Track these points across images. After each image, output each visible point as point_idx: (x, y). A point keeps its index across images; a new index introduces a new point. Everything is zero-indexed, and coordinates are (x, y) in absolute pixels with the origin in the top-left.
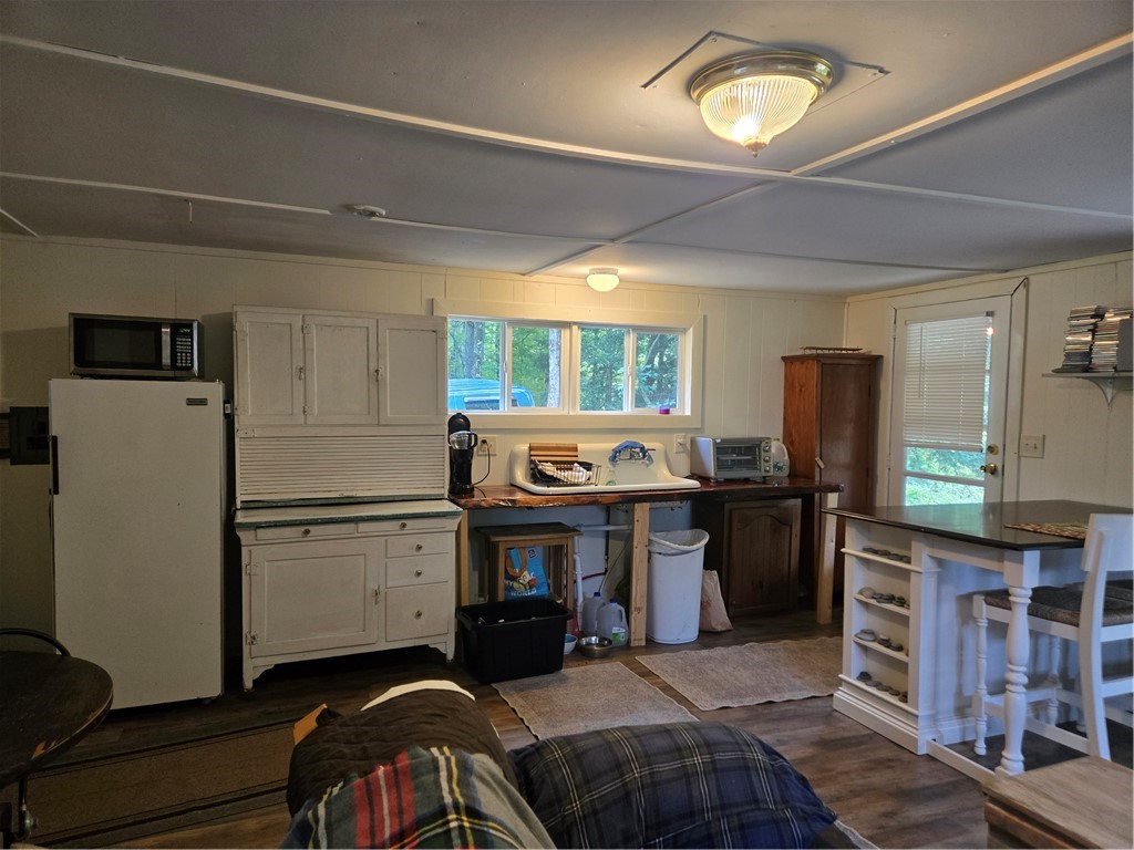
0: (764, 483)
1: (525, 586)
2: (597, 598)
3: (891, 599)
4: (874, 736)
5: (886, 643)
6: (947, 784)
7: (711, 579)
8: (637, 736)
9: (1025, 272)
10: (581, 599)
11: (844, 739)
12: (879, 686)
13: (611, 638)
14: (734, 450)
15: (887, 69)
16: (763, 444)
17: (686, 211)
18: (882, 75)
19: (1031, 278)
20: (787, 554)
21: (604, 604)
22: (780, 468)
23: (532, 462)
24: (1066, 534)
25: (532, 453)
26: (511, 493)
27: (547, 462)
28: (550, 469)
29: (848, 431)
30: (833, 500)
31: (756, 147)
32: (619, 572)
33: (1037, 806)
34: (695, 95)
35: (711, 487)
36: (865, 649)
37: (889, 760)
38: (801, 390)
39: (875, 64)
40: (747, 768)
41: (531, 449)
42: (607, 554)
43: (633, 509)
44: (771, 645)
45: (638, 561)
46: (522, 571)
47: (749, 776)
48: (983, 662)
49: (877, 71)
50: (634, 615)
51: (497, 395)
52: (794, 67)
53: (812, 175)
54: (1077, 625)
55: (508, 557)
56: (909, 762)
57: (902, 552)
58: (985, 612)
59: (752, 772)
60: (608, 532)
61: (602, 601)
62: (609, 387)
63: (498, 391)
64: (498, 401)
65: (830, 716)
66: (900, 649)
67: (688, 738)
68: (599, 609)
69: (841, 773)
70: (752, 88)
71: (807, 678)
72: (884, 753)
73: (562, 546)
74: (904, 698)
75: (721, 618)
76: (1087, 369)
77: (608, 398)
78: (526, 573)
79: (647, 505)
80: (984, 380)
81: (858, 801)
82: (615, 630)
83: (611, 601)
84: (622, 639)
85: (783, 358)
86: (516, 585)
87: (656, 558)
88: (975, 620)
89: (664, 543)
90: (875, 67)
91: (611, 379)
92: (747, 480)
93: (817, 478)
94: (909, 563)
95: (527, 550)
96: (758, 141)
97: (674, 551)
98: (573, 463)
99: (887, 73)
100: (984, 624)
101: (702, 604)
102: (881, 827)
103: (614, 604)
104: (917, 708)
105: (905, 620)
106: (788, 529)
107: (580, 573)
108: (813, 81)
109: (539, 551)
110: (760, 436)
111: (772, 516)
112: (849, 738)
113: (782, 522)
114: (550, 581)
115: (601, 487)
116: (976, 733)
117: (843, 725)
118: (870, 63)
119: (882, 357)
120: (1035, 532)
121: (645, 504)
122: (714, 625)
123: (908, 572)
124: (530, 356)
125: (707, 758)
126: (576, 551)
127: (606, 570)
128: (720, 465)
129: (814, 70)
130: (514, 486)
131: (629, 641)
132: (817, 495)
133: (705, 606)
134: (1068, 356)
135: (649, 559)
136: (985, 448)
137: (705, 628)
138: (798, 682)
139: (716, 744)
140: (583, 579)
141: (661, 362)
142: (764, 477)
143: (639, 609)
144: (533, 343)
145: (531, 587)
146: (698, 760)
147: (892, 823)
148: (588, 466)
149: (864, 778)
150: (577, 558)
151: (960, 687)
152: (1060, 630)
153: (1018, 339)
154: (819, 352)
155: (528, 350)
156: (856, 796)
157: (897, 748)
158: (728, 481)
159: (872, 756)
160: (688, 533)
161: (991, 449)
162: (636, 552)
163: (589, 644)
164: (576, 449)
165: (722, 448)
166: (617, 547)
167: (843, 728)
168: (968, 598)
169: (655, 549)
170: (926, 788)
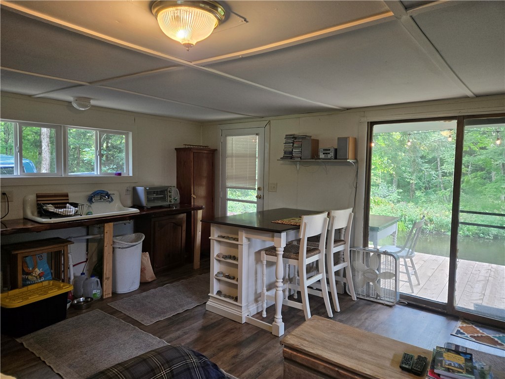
0: (169, 207)
1: (36, 277)
2: (83, 276)
3: (230, 257)
4: (224, 319)
5: (228, 277)
6: (255, 334)
7: (146, 256)
8: (127, 369)
9: (269, 119)
10: (72, 278)
11: (212, 324)
12: (225, 296)
13: (92, 297)
14: (154, 193)
15: (247, 20)
16: (169, 189)
17: (135, 74)
18: (245, 22)
19: (271, 121)
20: (180, 240)
21: (87, 279)
22: (176, 200)
23: (38, 204)
24: (292, 224)
25: (39, 199)
26: (24, 224)
27: (49, 204)
28: (51, 208)
29: (204, 182)
30: (200, 213)
31: (188, 45)
32: (95, 259)
33: (303, 345)
34: (154, 11)
35: (144, 211)
36: (219, 280)
37: (232, 329)
38: (184, 164)
39: (244, 16)
40: (189, 369)
41: (38, 196)
42: (87, 250)
43: (104, 227)
44: (175, 283)
45: (107, 253)
46: (34, 268)
47: (191, 373)
48: (265, 278)
49: (243, 20)
50: (105, 282)
51: (12, 164)
52: (208, 7)
53: (202, 66)
54: (298, 260)
55: (24, 262)
56: (239, 328)
57: (234, 236)
58: (265, 258)
59: (192, 370)
60: (88, 239)
61: (86, 277)
62: (78, 158)
63: (13, 161)
64: (12, 167)
65: (206, 314)
66: (234, 278)
67: (156, 361)
68: (84, 283)
69: (213, 342)
70: (185, 12)
71: (193, 297)
72: (229, 327)
73: (60, 251)
74: (236, 299)
75: (150, 274)
76: (292, 158)
77: (78, 164)
78: (37, 269)
79: (112, 224)
80: (256, 161)
81: (222, 353)
82: (94, 292)
83: (92, 276)
84: (98, 296)
85: (176, 149)
86: (30, 277)
87: (118, 251)
88: (262, 262)
89: (120, 242)
90: (243, 18)
91: (79, 153)
92: (161, 207)
93: (192, 204)
94: (238, 241)
95: (37, 256)
96: (190, 42)
97: (127, 246)
98: (66, 203)
99: (247, 22)
100: (265, 263)
101: (141, 270)
102: (233, 364)
103: (93, 278)
104: (241, 303)
105: (236, 266)
106: (180, 227)
107: (71, 264)
108: (216, 17)
109: (45, 256)
110: (166, 185)
111: (174, 223)
112: (215, 323)
113: (178, 225)
114: (53, 271)
115: (84, 217)
116: (263, 307)
117: (211, 317)
118: (241, 15)
119: (217, 150)
120: (282, 224)
121: (110, 223)
122: (147, 279)
123: (238, 245)
124: (28, 140)
125: (168, 370)
126: (69, 252)
127: (87, 259)
128: (149, 200)
129: (217, 11)
130: (26, 220)
131: (102, 296)
132: (193, 212)
133: (143, 271)
134: (285, 153)
135: (113, 251)
136: (256, 188)
137: (143, 281)
138: (190, 300)
139: (171, 360)
140: (74, 266)
141: (107, 147)
142: (169, 205)
143: (108, 279)
144: (29, 133)
145: (40, 277)
146: (163, 373)
147: (238, 360)
148: (75, 205)
149: (223, 341)
150: (70, 255)
151: (256, 290)
152: (292, 262)
153: (267, 145)
154: (192, 147)
155: (26, 136)
156: (221, 351)
157: (234, 322)
158: (153, 208)
159: (225, 329)
160: (133, 236)
161: (259, 189)
162: (106, 249)
163: (79, 302)
164: (67, 196)
165: (149, 192)
166: (94, 246)
167: (212, 319)
168: (259, 252)
169: (117, 246)
170: (247, 338)
